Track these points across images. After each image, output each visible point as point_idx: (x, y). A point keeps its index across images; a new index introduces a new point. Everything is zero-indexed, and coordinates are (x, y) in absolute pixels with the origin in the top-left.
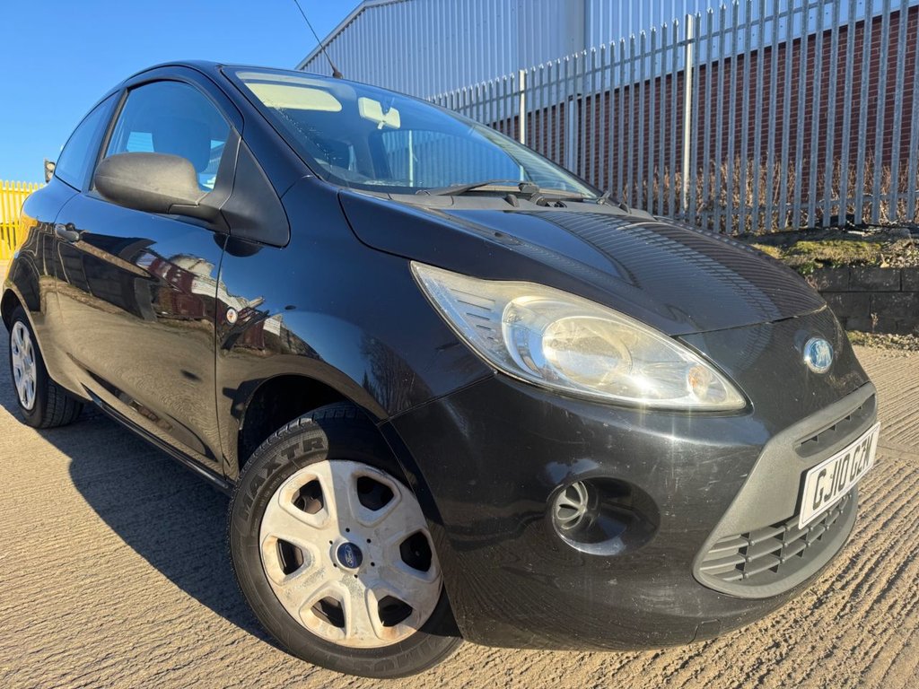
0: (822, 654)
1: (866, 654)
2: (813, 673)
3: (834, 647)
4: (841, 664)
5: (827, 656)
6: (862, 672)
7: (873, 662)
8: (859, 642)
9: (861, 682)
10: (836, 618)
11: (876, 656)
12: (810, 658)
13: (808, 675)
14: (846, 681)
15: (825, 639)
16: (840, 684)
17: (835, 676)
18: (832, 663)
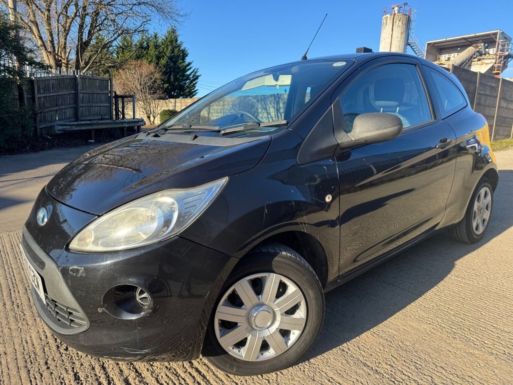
0: (48, 362)
1: (35, 378)
2: (44, 354)
3: (48, 368)
4: (39, 364)
5: (46, 363)
6: (29, 371)
7: (29, 377)
8: (43, 379)
9: (26, 367)
10: (63, 379)
11: (31, 381)
12: (51, 357)
13: (45, 352)
14: (32, 363)
15: (55, 367)
16: (32, 359)
17: (36, 360)
18: (42, 362)
